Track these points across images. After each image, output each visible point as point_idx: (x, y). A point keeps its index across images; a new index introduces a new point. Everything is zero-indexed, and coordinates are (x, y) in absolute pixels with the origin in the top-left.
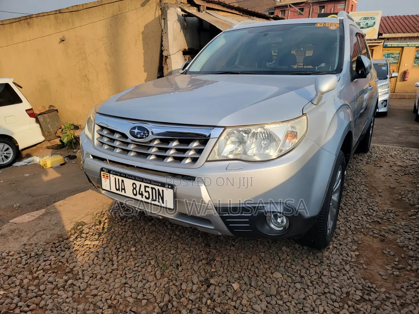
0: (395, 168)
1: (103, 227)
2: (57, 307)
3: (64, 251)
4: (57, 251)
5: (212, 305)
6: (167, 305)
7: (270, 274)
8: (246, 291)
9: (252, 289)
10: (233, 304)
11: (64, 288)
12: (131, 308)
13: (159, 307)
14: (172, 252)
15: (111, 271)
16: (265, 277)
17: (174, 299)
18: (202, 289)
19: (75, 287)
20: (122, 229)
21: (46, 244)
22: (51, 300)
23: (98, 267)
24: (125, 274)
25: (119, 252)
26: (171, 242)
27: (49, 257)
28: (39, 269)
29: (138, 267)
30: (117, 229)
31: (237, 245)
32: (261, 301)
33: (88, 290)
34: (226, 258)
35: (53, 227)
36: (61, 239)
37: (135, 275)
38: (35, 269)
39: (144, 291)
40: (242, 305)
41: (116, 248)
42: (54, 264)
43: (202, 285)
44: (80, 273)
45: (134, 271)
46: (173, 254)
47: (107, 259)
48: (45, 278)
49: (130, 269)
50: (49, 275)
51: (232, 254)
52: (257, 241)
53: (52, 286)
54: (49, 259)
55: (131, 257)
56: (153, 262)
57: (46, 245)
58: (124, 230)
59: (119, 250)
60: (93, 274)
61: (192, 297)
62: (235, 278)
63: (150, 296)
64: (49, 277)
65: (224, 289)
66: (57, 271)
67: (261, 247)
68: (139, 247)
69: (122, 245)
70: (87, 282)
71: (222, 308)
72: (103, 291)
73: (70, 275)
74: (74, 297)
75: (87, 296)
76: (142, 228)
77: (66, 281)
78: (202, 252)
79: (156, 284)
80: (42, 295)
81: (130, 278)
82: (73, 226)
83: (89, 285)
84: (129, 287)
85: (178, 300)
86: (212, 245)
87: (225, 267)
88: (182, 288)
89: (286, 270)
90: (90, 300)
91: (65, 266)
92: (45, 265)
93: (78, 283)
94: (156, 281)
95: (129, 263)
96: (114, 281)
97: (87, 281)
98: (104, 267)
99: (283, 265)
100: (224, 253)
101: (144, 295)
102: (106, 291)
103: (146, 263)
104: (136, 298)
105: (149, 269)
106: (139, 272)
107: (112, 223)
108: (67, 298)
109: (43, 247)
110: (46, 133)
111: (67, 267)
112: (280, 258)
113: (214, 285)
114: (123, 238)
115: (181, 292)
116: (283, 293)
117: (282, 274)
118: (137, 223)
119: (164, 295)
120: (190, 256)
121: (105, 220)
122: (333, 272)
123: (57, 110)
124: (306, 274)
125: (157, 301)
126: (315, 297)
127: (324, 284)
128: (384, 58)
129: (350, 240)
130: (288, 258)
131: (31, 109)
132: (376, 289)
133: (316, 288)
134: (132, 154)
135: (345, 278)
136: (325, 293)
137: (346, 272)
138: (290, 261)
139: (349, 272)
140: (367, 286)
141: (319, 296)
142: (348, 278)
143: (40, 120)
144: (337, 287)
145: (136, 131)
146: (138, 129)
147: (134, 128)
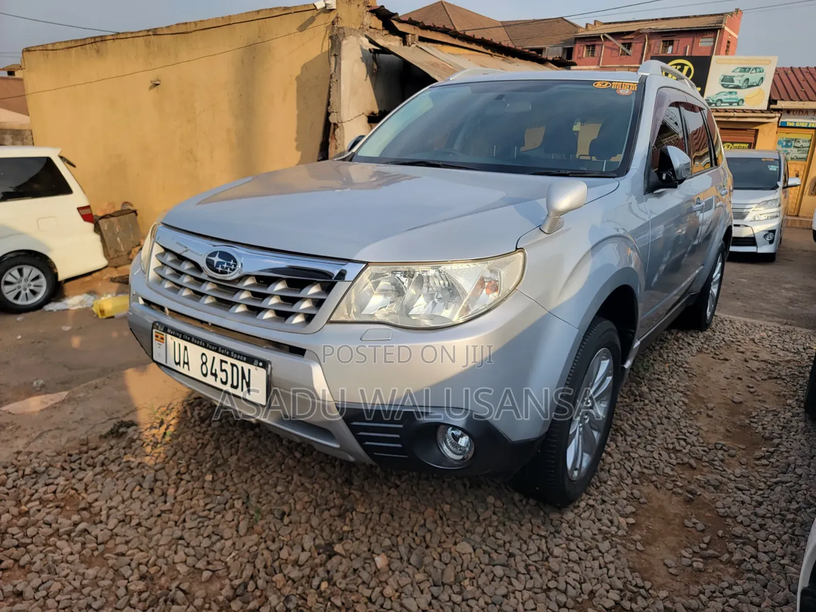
0: (754, 365)
1: (165, 433)
2: (49, 568)
3: (85, 470)
4: (73, 470)
5: (329, 591)
6: (246, 585)
7: (451, 545)
8: (397, 573)
9: (410, 570)
10: (367, 593)
11: (69, 535)
12: (180, 584)
13: (232, 587)
14: (279, 489)
15: (159, 513)
16: (440, 550)
17: (262, 574)
18: (317, 561)
19: (88, 536)
20: (198, 439)
21: (55, 454)
22: (42, 556)
23: (138, 503)
24: (184, 521)
25: (182, 479)
26: (282, 471)
27: (56, 478)
28: (34, 498)
29: (210, 510)
30: (188, 437)
31: (403, 486)
32: (422, 592)
33: (110, 544)
34: (376, 509)
35: (74, 426)
36: (84, 448)
37: (201, 525)
38: (27, 498)
39: (211, 555)
40: (385, 597)
41: (178, 473)
42: (62, 492)
43: (319, 554)
44: (104, 512)
45: (200, 517)
46: (279, 493)
47: (158, 491)
48: (39, 516)
49: (194, 513)
50: (47, 511)
51: (390, 502)
52: (444, 482)
53: (50, 531)
54: (55, 483)
55: (202, 491)
56: (238, 504)
57: (55, 456)
58: (200, 441)
59: (183, 477)
60: (126, 516)
61: (295, 573)
62: (385, 547)
63: (218, 566)
64: (48, 513)
65: (357, 564)
66: (65, 505)
67: (447, 493)
68: (221, 474)
69: (191, 467)
70: (111, 530)
71: (345, 598)
72: (137, 548)
73: (85, 514)
74: (83, 555)
75: (106, 555)
76: (235, 440)
77: (76, 524)
78: (335, 493)
79: (234, 544)
80: (29, 544)
81: (190, 529)
82: (112, 426)
83: (113, 536)
84: (186, 544)
85: (268, 578)
86: (356, 482)
87: (371, 525)
88: (281, 556)
89: (484, 541)
90: (111, 562)
91: (81, 498)
92: (45, 493)
93: (96, 531)
94: (235, 539)
95: (194, 501)
96: (161, 533)
97: (112, 528)
98: (149, 505)
99: (480, 530)
100: (376, 498)
101: (209, 563)
102: (142, 548)
103: (225, 504)
104: (194, 566)
105: (229, 515)
106: (210, 519)
107: (182, 426)
108: (72, 554)
109: (48, 459)
110: (112, 252)
111: (83, 498)
112: (479, 516)
113: (342, 555)
114: (196, 454)
115: (277, 564)
116: (466, 582)
117: (473, 547)
118: (228, 431)
119: (245, 566)
120: (310, 499)
121: (172, 419)
122: (575, 551)
123: (135, 212)
124: (520, 550)
125: (230, 576)
126: (527, 594)
127: (549, 573)
128: (779, 148)
129: (624, 494)
130: (494, 518)
131: (88, 207)
132: (651, 591)
133: (531, 578)
134: (208, 300)
135: (596, 564)
136: (549, 589)
137: (600, 554)
138: (496, 524)
139: (605, 554)
140: (634, 583)
141: (536, 593)
142: (600, 565)
143: (102, 228)
144: (574, 580)
145: (216, 259)
146: (220, 257)
147: (213, 254)
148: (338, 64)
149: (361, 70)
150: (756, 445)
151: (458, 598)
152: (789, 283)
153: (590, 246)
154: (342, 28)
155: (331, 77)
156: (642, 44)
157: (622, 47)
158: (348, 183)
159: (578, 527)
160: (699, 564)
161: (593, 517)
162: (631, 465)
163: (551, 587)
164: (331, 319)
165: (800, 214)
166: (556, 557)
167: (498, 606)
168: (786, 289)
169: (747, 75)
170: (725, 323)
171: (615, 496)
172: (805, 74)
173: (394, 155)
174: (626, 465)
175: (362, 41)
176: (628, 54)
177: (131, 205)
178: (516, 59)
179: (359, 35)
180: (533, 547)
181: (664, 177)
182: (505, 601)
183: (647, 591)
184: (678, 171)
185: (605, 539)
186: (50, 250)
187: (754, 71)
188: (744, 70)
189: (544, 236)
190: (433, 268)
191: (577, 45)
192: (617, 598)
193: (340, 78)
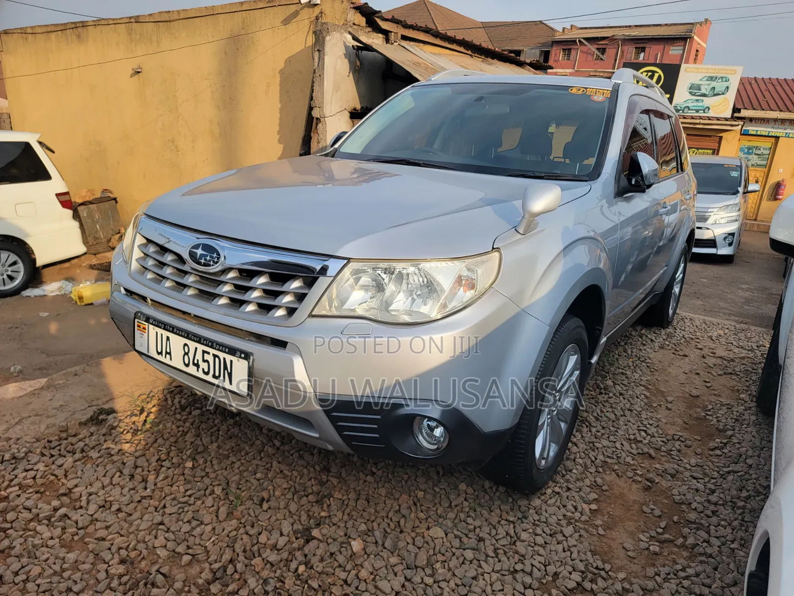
0: (711, 361)
1: (145, 421)
2: (29, 553)
3: (65, 457)
4: (52, 456)
5: (306, 574)
6: (225, 569)
7: (424, 530)
8: (372, 556)
9: (385, 554)
10: (343, 575)
11: (49, 520)
12: (160, 567)
13: (211, 570)
14: (259, 475)
15: (139, 499)
16: (413, 535)
17: (241, 558)
18: (295, 545)
19: (68, 521)
20: (178, 427)
21: (35, 440)
22: (22, 540)
23: (118, 489)
24: (164, 507)
25: (162, 466)
26: (261, 459)
27: (36, 464)
28: (13, 483)
29: (190, 496)
30: (169, 425)
31: (380, 473)
32: (396, 575)
33: (91, 529)
34: (352, 496)
35: (54, 411)
36: (64, 435)
37: (181, 510)
38: (6, 483)
39: (191, 539)
40: (360, 580)
41: (159, 460)
42: (41, 478)
43: (297, 538)
44: (84, 498)
45: (180, 503)
46: (258, 480)
47: (138, 478)
48: (18, 502)
49: (174, 499)
50: (27, 496)
51: (366, 488)
52: (418, 469)
53: (30, 516)
54: (35, 469)
55: (182, 478)
56: (218, 491)
57: (34, 442)
58: (181, 429)
59: (164, 463)
60: (106, 502)
61: (273, 557)
62: (361, 532)
63: (198, 550)
64: (28, 499)
65: (334, 548)
66: (45, 491)
67: (421, 480)
68: (201, 461)
69: (172, 454)
70: (92, 515)
71: (322, 581)
72: (118, 533)
73: (65, 499)
74: (63, 539)
75: (87, 540)
76: (216, 428)
77: (56, 510)
78: (313, 480)
79: (214, 529)
80: (9, 529)
81: (170, 514)
82: (92, 414)
83: (94, 521)
84: (166, 529)
85: (246, 561)
86: (334, 470)
87: (348, 511)
88: (260, 541)
89: (455, 526)
90: (91, 547)
91: (60, 484)
92: (25, 478)
93: (75, 516)
94: (215, 525)
95: (175, 488)
96: (141, 518)
97: (92, 513)
98: (129, 491)
99: (451, 515)
100: (352, 486)
101: (188, 547)
102: (122, 533)
103: (205, 491)
104: (174, 550)
105: (209, 501)
106: (190, 505)
107: (163, 414)
108: (52, 538)
109: (28, 445)
110: (91, 240)
111: (63, 484)
112: (451, 503)
113: (319, 540)
114: (176, 442)
115: (256, 548)
116: (438, 565)
117: (445, 532)
118: (208, 419)
119: (225, 550)
120: (289, 486)
121: (152, 408)
122: (541, 535)
123: (115, 199)
124: (490, 534)
125: (209, 560)
126: (495, 576)
127: (516, 556)
128: (741, 154)
129: (587, 482)
130: (466, 504)
131: (67, 193)
132: (610, 573)
133: (499, 561)
134: (190, 292)
135: (560, 547)
136: (516, 571)
137: (564, 538)
138: (467, 510)
139: (569, 539)
140: (595, 565)
141: (503, 575)
142: (564, 548)
143: (81, 215)
144: (540, 562)
145: (199, 252)
146: (203, 249)
147: (196, 247)
148: (321, 59)
149: (343, 66)
150: (711, 437)
151: (429, 581)
152: (746, 283)
153: (562, 248)
154: (326, 23)
155: (314, 72)
156: (615, 50)
157: (596, 52)
158: (330, 178)
159: (544, 513)
160: (655, 548)
161: (558, 503)
162: (595, 454)
163: (518, 569)
164: (313, 313)
165: (758, 218)
166: (523, 541)
167: (467, 588)
168: (743, 289)
169: (713, 84)
170: (686, 320)
171: (579, 484)
172: (768, 84)
173: (374, 153)
174: (590, 455)
175: (345, 37)
176: (602, 59)
177: (111, 192)
178: (495, 61)
179: (343, 31)
180: (502, 532)
181: (633, 182)
182: (475, 582)
183: (607, 573)
184: (646, 176)
185: (569, 524)
186: (27, 235)
187: (720, 80)
188: (711, 79)
189: (519, 236)
190: (413, 265)
191: (554, 48)
192: (579, 579)
193: (323, 74)
